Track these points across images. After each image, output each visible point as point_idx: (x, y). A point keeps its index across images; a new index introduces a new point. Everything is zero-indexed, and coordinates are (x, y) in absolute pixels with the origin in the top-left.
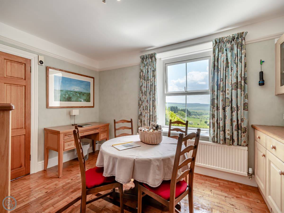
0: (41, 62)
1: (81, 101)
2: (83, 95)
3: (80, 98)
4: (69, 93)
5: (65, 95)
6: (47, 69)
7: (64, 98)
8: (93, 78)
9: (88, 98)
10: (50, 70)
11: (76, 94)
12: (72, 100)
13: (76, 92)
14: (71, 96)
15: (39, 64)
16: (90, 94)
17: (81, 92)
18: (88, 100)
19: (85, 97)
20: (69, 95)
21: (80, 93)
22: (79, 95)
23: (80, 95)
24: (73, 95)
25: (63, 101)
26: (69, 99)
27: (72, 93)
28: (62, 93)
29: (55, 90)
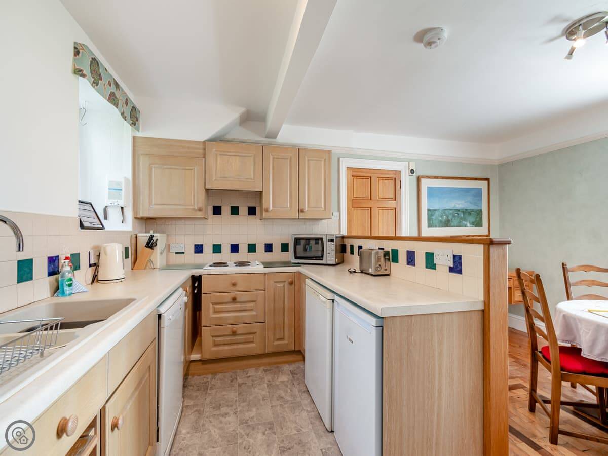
0: (412, 171)
1: (466, 226)
2: (470, 213)
3: (465, 219)
4: (447, 213)
5: (442, 217)
6: (419, 179)
7: (441, 221)
8: (488, 180)
9: (478, 219)
10: (422, 179)
11: (458, 214)
12: (452, 224)
13: (458, 210)
14: (450, 217)
15: (410, 174)
16: (481, 211)
17: (466, 210)
18: (478, 224)
19: (472, 219)
20: (447, 216)
21: (466, 212)
22: (462, 215)
23: (464, 214)
24: (454, 216)
25: (439, 227)
26: (447, 224)
27: (451, 212)
28: (437, 214)
29: (429, 210)
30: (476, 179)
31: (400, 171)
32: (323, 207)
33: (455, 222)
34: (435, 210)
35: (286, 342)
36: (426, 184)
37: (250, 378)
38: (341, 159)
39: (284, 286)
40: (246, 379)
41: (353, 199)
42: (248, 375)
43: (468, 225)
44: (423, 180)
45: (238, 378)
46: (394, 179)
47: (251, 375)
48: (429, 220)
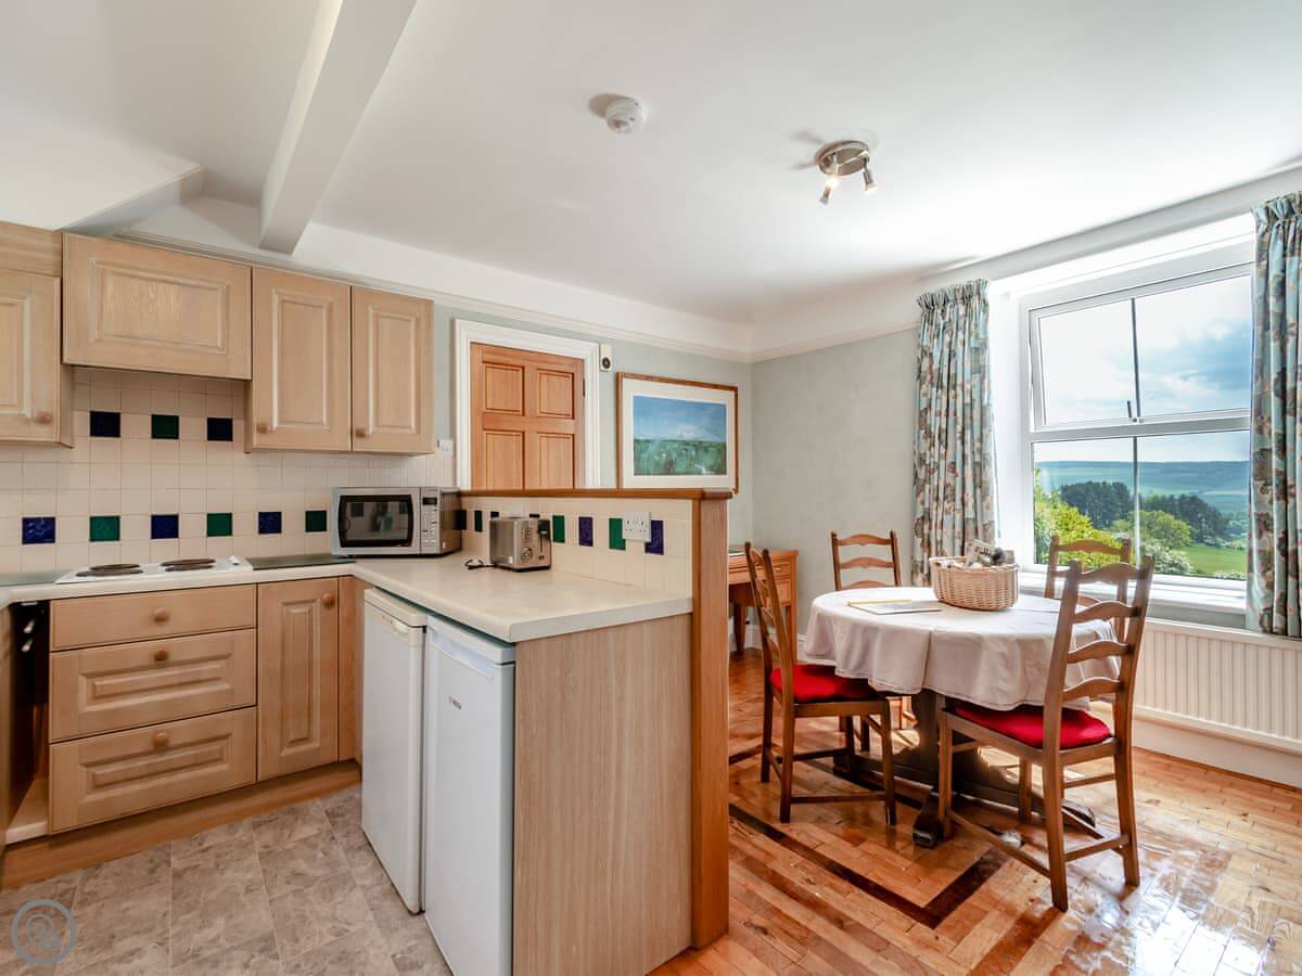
0: (606, 363)
1: (700, 473)
2: (706, 450)
3: (698, 460)
4: (669, 447)
5: (660, 454)
6: (618, 379)
7: (657, 464)
8: (734, 389)
9: (719, 461)
10: (625, 380)
11: (686, 450)
12: (678, 470)
13: (686, 443)
14: (674, 456)
15: (602, 368)
16: (724, 445)
17: (701, 442)
18: (720, 469)
19: (709, 459)
20: (669, 455)
21: (699, 446)
22: (693, 453)
23: (697, 452)
24: (680, 455)
25: (654, 474)
26: (668, 469)
27: (676, 446)
28: (652, 448)
29: (636, 441)
30: (716, 387)
31: (583, 361)
32: (413, 425)
33: (681, 466)
34: (648, 441)
35: (315, 745)
36: (631, 389)
37: (211, 851)
38: (457, 321)
39: (310, 611)
40: (199, 855)
41: (484, 413)
42: (205, 845)
43: (704, 471)
44: (627, 383)
45: (173, 859)
46: (571, 373)
47: (211, 843)
48: (637, 459)
